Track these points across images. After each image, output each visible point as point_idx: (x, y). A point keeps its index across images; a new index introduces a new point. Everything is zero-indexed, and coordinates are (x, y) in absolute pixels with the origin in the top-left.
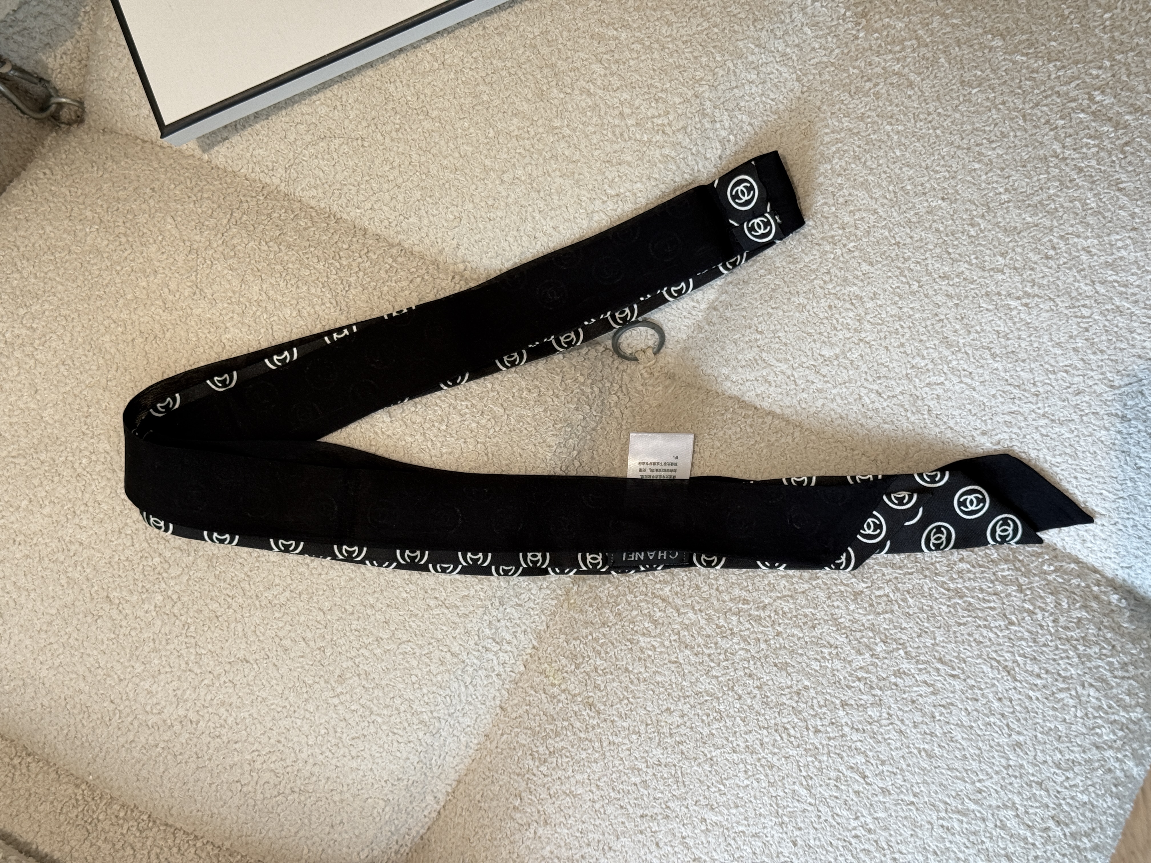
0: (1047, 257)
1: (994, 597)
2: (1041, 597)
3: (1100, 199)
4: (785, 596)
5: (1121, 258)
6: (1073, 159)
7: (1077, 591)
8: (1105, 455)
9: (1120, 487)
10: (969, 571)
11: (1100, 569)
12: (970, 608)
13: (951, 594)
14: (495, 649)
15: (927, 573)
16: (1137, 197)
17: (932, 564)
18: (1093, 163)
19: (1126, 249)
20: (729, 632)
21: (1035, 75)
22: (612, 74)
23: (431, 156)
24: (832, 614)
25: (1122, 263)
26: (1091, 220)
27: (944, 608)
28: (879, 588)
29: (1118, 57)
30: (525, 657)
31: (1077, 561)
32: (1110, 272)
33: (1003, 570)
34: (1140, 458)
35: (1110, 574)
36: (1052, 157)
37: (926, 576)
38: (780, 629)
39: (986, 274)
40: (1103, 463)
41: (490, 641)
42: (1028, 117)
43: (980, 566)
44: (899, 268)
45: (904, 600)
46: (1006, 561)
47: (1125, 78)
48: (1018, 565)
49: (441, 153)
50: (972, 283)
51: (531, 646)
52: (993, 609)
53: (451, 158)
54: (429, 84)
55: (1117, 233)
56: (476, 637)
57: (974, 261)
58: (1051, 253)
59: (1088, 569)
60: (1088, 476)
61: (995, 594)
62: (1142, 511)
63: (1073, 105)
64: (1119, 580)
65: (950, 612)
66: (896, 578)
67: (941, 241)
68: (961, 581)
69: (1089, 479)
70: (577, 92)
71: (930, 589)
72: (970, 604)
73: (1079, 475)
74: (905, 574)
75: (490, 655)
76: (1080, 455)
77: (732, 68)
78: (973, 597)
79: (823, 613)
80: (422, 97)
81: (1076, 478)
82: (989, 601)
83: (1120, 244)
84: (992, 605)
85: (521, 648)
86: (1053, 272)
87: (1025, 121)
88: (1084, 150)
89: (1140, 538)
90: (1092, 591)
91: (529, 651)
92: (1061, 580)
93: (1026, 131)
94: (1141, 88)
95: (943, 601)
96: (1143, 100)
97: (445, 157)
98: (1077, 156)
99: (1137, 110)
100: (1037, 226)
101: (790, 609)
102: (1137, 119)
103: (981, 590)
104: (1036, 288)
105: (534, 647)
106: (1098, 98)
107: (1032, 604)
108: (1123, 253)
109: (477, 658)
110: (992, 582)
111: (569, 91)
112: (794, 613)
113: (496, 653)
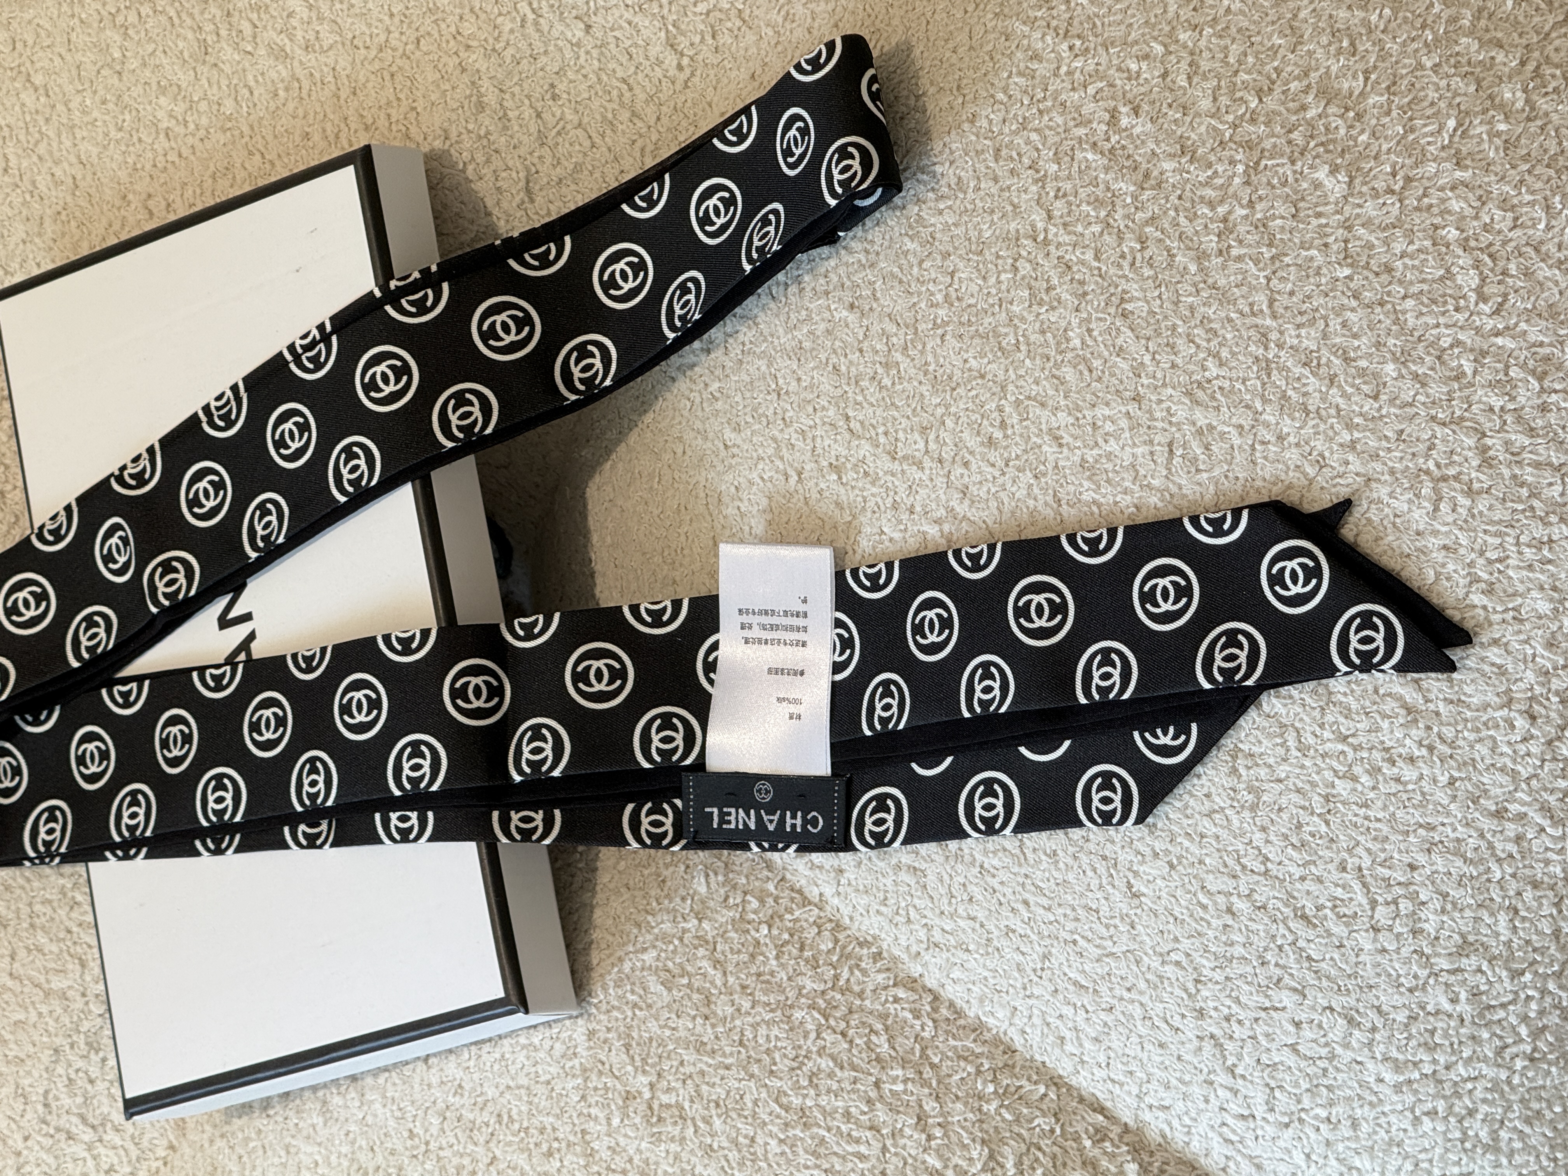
0: (991, 442)
1: (869, 1134)
2: (965, 1147)
3: (1089, 331)
4: (519, 1087)
5: (1109, 456)
6: (1059, 245)
7: (1045, 1143)
8: (1070, 861)
9: (1104, 932)
10: (831, 1075)
11: (1108, 1104)
12: (822, 1151)
13: (792, 1117)
14: (86, 1138)
15: (755, 1069)
16: (1149, 332)
17: (768, 1052)
18: (1089, 256)
19: (1117, 439)
20: (423, 1148)
21: (1035, 65)
22: (321, 19)
23: (35, 159)
24: (584, 1132)
25: (1109, 466)
26: (1069, 373)
27: (773, 1143)
28: (668, 1090)
29: (1183, 37)
30: (155, 1165)
31: (1056, 1082)
32: (1086, 484)
33: (895, 1080)
34: (1136, 873)
35: (1127, 1117)
36: (1027, 237)
37: (752, 1076)
38: (498, 1153)
39: (896, 466)
40: (1071, 877)
41: (75, 1120)
42: (1004, 152)
43: (854, 1068)
44: (774, 439)
45: (707, 1121)
46: (904, 1063)
47: (1182, 81)
48: (928, 1073)
49: (51, 153)
50: (873, 483)
51: (165, 1143)
52: (862, 1157)
53: (65, 165)
54: (30, 22)
55: (1107, 404)
56: (40, 1108)
57: (882, 439)
58: (998, 434)
59: (1082, 1100)
60: (1045, 902)
61: (871, 1128)
62: (1156, 987)
63: (1081, 131)
64: (1153, 1136)
65: (783, 1153)
66: (702, 1073)
67: (839, 392)
68: (812, 1092)
69: (1049, 909)
70: (262, 52)
71: (755, 1102)
72: (823, 1140)
73: (1031, 899)
74: (716, 1067)
75: (79, 1150)
76: (1030, 855)
77: (531, 16)
78: (829, 1130)
79: (568, 1128)
80: (19, 45)
81: (1026, 903)
82: (858, 1141)
83: (1109, 427)
84: (863, 1149)
85: (145, 1144)
86: (997, 474)
87: (997, 158)
88: (1080, 228)
89: (1161, 1045)
90: (1081, 1150)
91: (161, 1153)
92: (1008, 1117)
93: (996, 180)
94: (1205, 104)
95: (775, 1129)
96: (1203, 129)
97: (57, 163)
98: (1067, 239)
99: (1185, 149)
100: (982, 377)
101: (520, 1112)
102: (1182, 171)
103: (847, 1115)
104: (967, 502)
105: (172, 1147)
106: (1124, 122)
107: (940, 1157)
108: (1113, 446)
109: (49, 1151)
110: (869, 1102)
111: (249, 49)
112: (525, 1124)
113: (90, 1148)
